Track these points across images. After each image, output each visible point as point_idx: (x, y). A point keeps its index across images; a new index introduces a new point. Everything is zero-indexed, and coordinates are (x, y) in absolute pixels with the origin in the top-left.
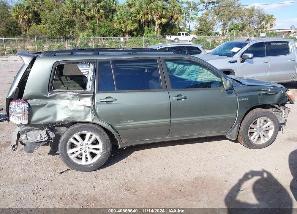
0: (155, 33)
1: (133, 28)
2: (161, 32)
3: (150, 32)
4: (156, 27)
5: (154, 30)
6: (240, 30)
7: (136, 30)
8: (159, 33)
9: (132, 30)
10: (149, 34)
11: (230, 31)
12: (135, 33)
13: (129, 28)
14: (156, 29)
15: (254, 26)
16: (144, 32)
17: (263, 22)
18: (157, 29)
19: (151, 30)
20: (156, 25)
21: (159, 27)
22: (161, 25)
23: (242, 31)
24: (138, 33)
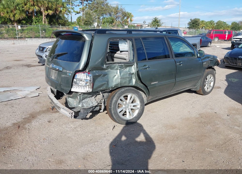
0: (43, 23)
1: (21, 17)
2: (48, 22)
3: (38, 21)
4: (44, 17)
5: (42, 20)
6: (110, 23)
7: (24, 19)
8: (47, 22)
9: (21, 19)
10: (37, 24)
11: (103, 24)
12: (24, 22)
13: (17, 17)
14: (43, 19)
15: (119, 20)
16: (32, 21)
17: (125, 18)
18: (45, 19)
19: (39, 20)
20: (43, 15)
21: (46, 18)
22: (48, 16)
23: (112, 23)
24: (27, 22)
